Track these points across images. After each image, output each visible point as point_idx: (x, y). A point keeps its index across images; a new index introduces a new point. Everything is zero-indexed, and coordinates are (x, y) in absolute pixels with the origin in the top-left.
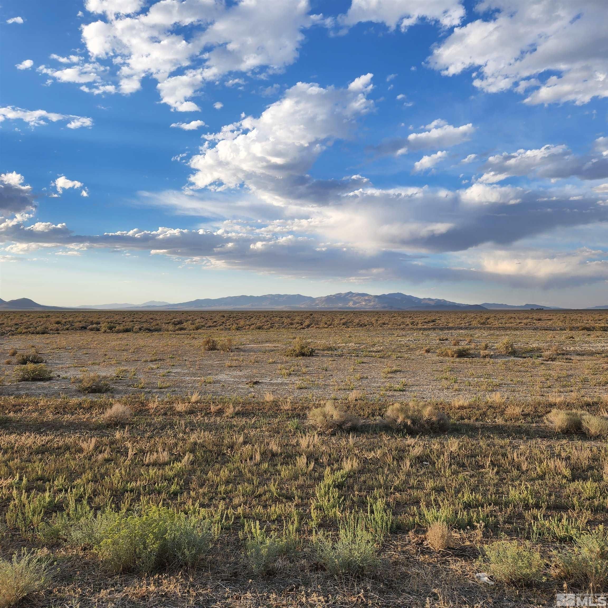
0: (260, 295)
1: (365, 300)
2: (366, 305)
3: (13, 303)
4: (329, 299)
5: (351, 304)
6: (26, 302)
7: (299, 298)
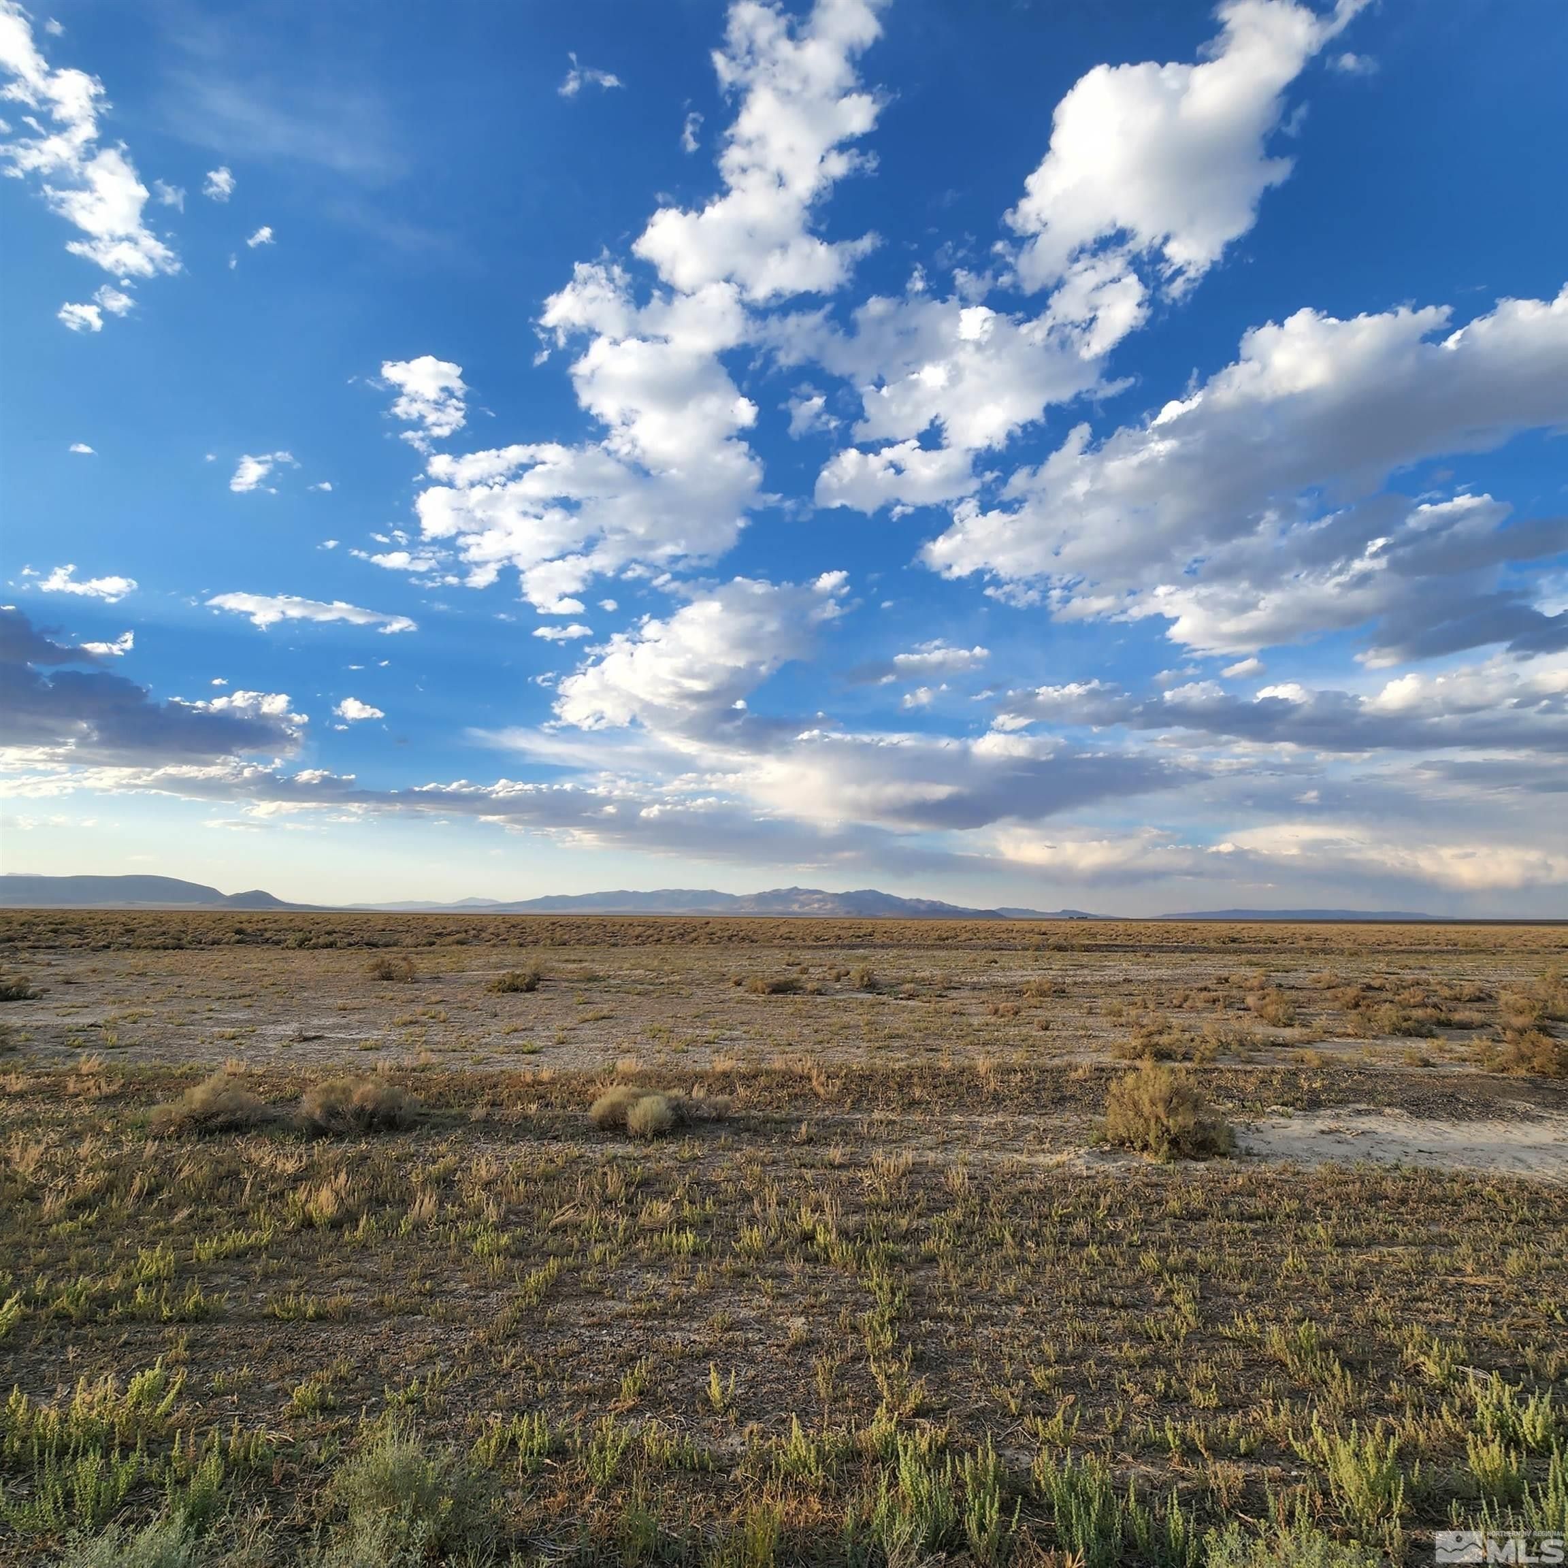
0: (649, 889)
1: (819, 901)
2: (820, 908)
3: (239, 898)
4: (761, 898)
5: (795, 907)
6: (259, 897)
7: (713, 896)
